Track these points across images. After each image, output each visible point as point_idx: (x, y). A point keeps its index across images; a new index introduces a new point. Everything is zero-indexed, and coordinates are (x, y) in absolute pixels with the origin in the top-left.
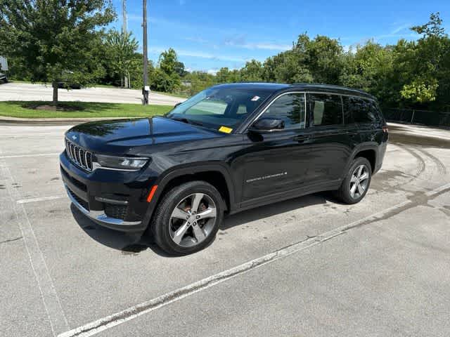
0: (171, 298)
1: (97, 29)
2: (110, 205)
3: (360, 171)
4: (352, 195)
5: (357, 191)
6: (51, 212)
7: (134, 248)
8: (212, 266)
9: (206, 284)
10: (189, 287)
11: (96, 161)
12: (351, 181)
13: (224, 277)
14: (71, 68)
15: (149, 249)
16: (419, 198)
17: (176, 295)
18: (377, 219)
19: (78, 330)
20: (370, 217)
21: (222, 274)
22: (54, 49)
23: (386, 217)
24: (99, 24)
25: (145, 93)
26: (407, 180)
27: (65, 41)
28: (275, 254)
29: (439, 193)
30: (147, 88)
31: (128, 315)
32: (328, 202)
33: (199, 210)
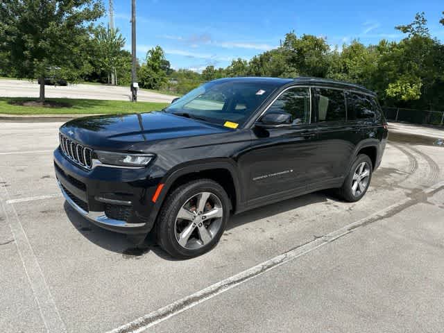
0: (180, 306)
1: (86, 24)
2: (111, 205)
3: (361, 169)
4: (354, 193)
5: (358, 189)
6: (43, 212)
8: (220, 271)
9: (217, 291)
10: (199, 294)
12: (354, 178)
13: (234, 282)
15: (151, 251)
17: (186, 303)
18: (381, 218)
21: (232, 279)
22: (41, 44)
23: (389, 215)
24: (87, 19)
25: (133, 89)
27: (52, 36)
28: (283, 256)
29: (436, 191)
32: (329, 200)
33: (205, 210)
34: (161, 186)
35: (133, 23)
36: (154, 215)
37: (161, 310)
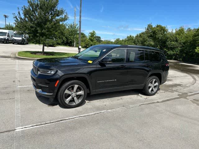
0: (59, 121)
1: (61, 23)
3: (153, 82)
4: (150, 92)
5: (152, 90)
6: (28, 91)
7: (53, 104)
9: (74, 118)
10: (67, 118)
11: (39, 71)
12: (149, 86)
13: (82, 117)
14: (49, 39)
15: (58, 105)
16: (184, 96)
17: (61, 120)
18: (158, 102)
19: (23, 127)
20: (156, 101)
22: (43, 31)
23: (163, 101)
24: (61, 21)
25: (79, 49)
26: (183, 88)
27: (48, 28)
28: (106, 111)
29: (195, 94)
30: (80, 47)
31: (42, 125)
32: (140, 94)
33: (77, 91)
34: (58, 81)
35: (80, 22)
36: (56, 91)
37: (52, 121)
